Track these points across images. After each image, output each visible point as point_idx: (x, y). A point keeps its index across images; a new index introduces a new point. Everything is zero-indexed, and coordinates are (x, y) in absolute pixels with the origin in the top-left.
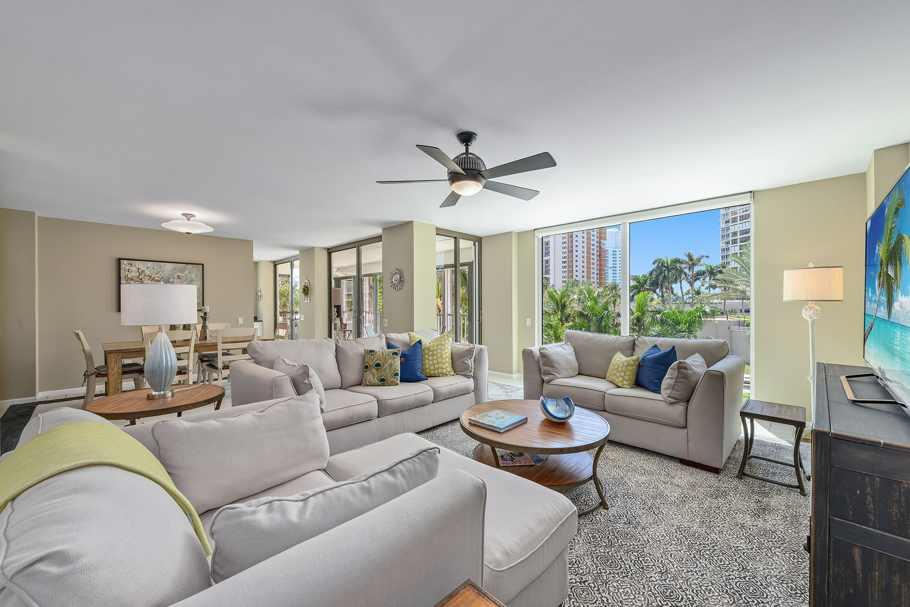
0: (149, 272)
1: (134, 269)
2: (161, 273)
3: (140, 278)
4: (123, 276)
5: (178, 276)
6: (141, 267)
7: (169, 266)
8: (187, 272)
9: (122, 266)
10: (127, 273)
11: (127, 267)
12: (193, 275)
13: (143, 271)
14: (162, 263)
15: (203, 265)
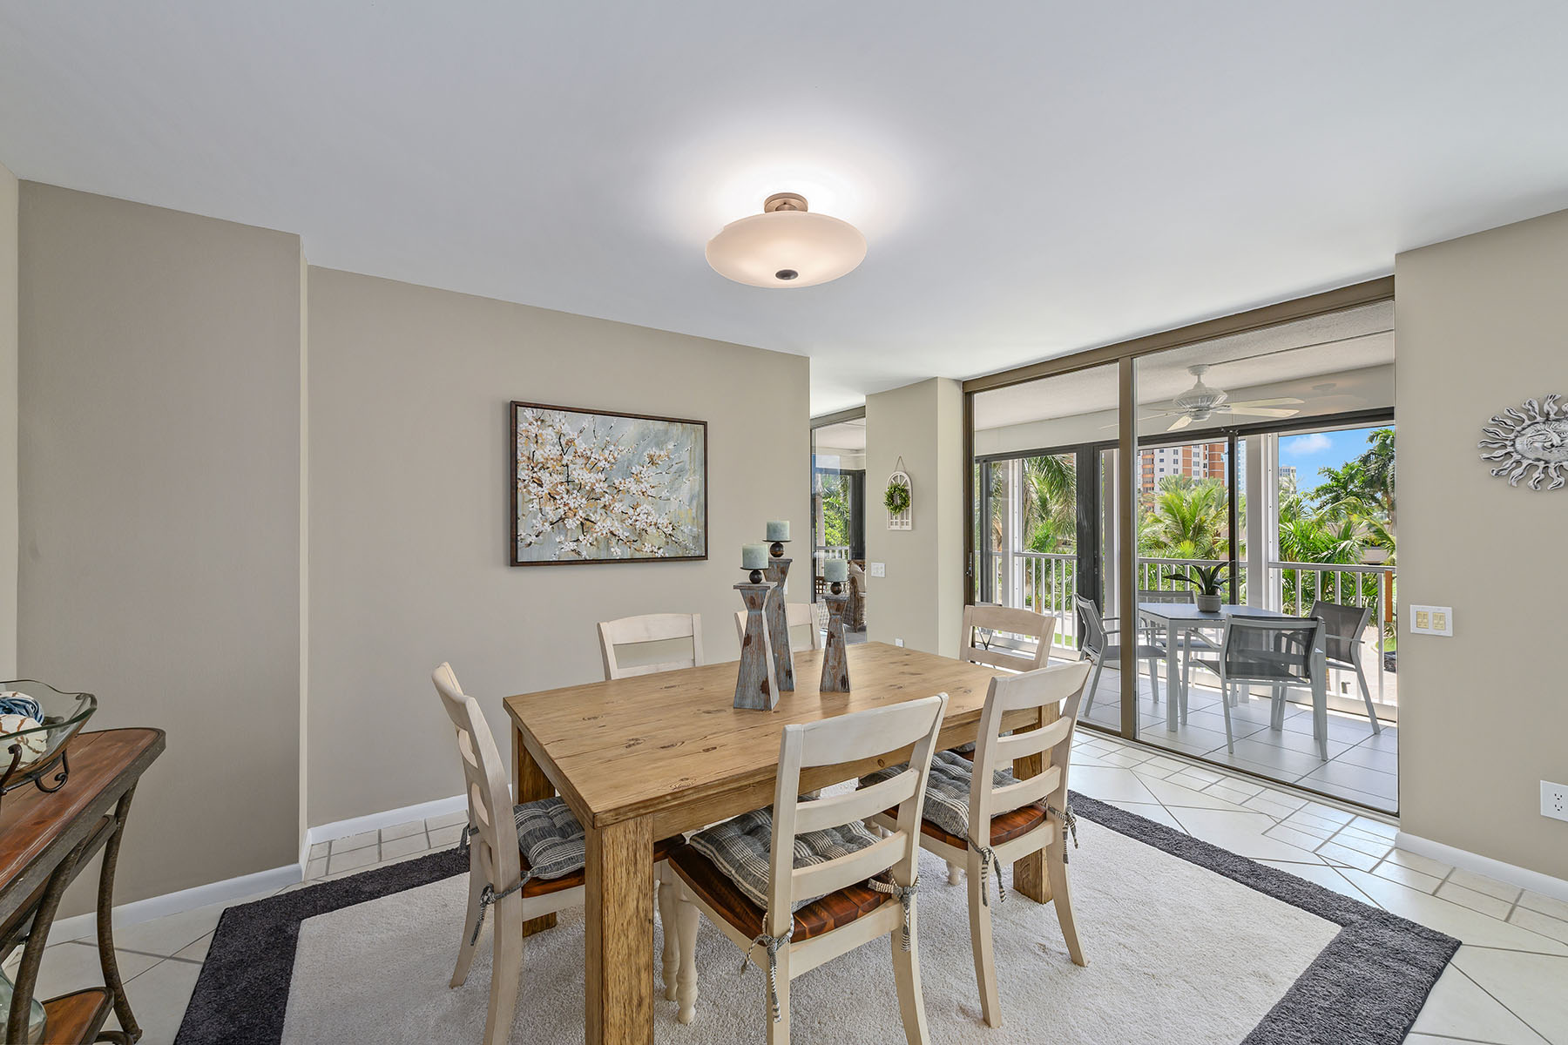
0: (584, 446)
1: (549, 434)
2: (612, 448)
3: (564, 462)
4: (523, 455)
5: (651, 457)
6: (566, 429)
7: (631, 426)
8: (671, 446)
9: (522, 426)
10: (533, 447)
11: (534, 430)
12: (685, 456)
13: (570, 442)
14: (616, 418)
15: (705, 424)
